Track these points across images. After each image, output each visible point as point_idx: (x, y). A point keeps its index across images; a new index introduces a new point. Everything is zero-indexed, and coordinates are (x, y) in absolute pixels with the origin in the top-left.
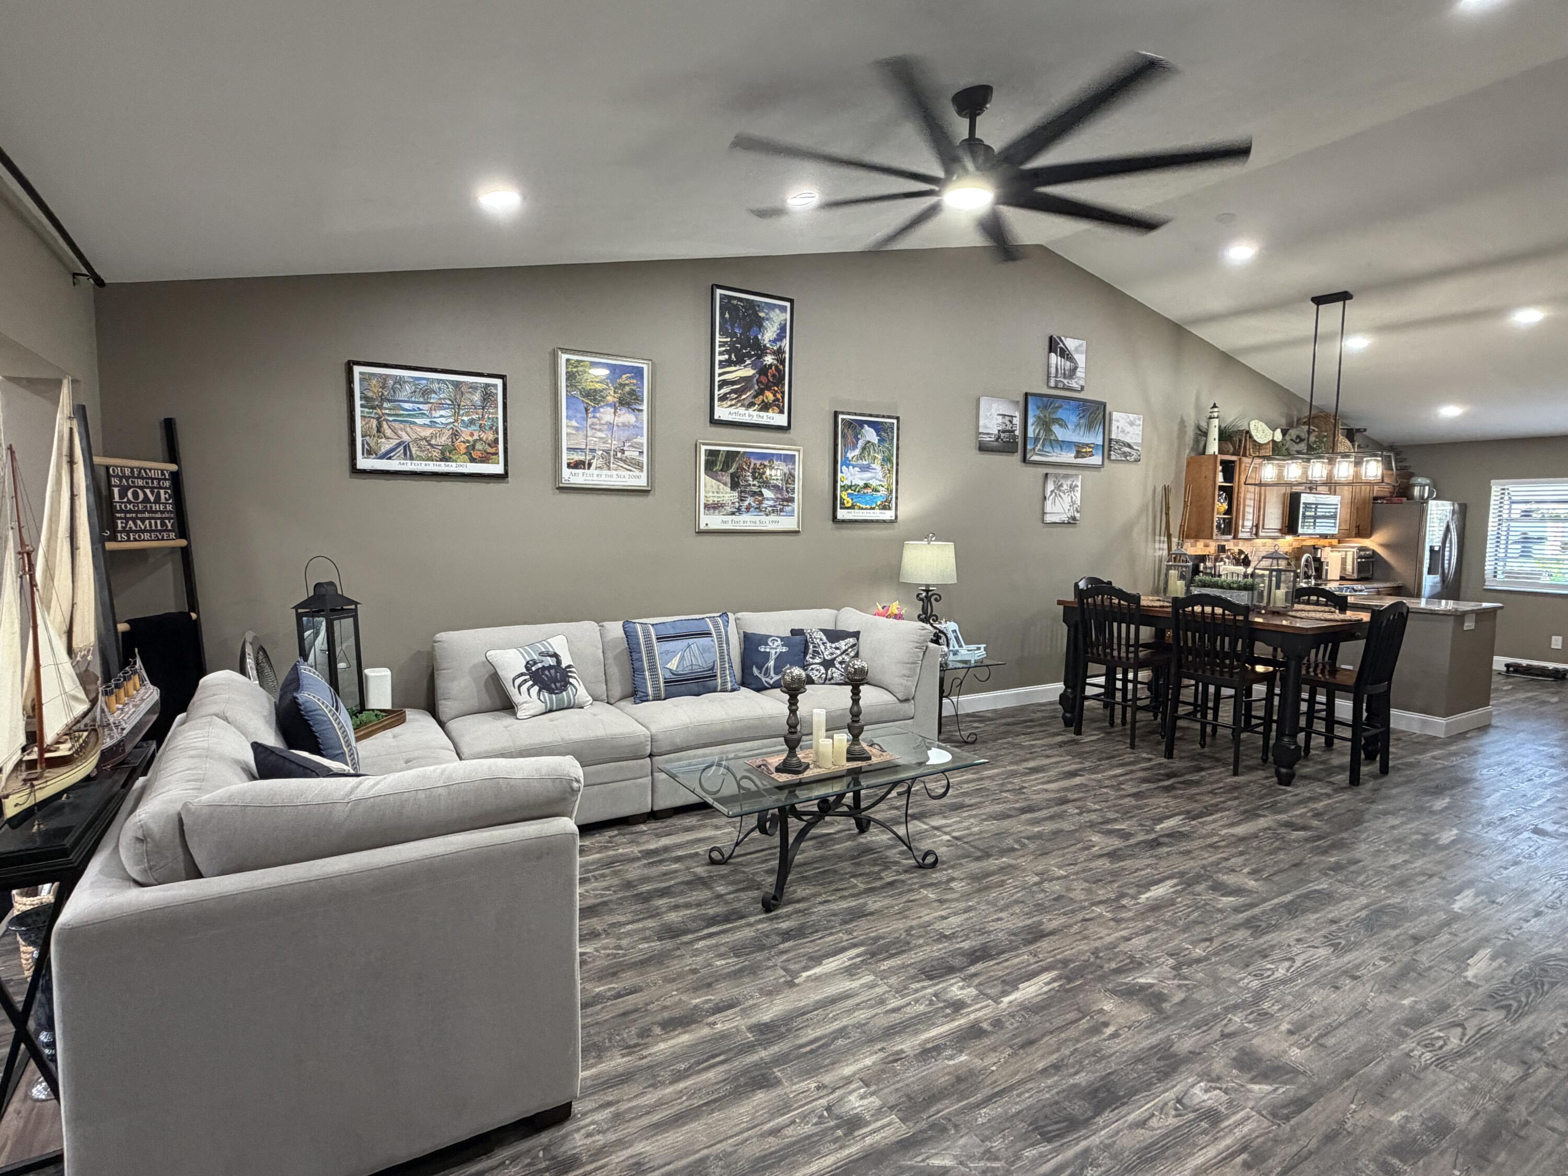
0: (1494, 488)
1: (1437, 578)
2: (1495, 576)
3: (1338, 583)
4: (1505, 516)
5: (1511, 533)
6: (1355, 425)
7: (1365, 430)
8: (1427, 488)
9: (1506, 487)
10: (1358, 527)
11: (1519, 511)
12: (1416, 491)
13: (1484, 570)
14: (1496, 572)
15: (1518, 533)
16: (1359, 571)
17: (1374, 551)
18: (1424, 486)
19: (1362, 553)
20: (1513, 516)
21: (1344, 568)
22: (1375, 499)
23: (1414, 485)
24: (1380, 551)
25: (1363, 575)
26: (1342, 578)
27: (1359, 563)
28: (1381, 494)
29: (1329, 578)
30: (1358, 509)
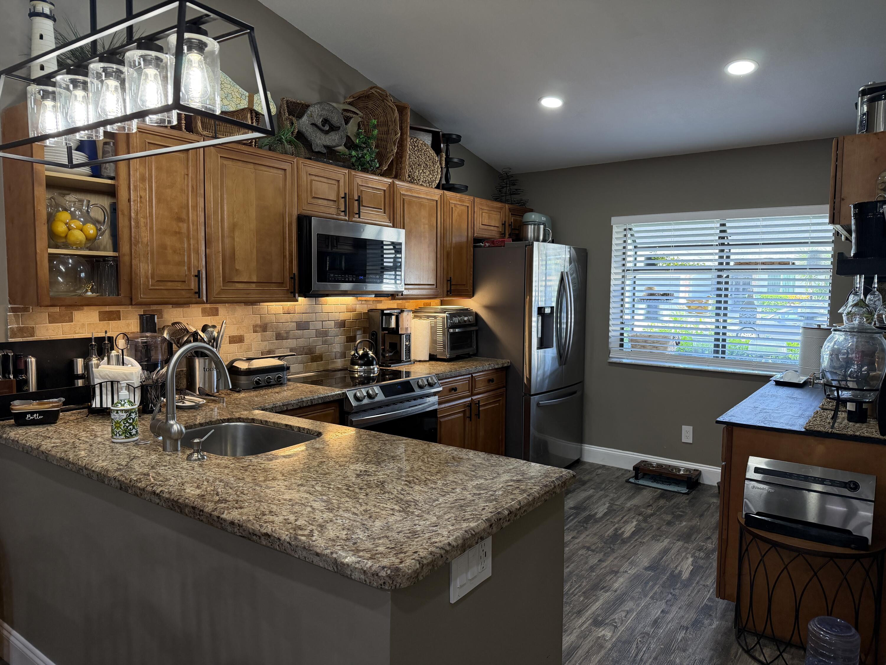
0: (615, 229)
1: (551, 353)
2: (622, 345)
3: (427, 364)
4: (629, 265)
5: (637, 288)
6: (443, 129)
7: (459, 137)
8: (542, 227)
9: (629, 227)
10: (449, 280)
11: (643, 259)
12: (530, 231)
13: (608, 337)
14: (622, 340)
15: (643, 288)
16: (453, 347)
17: (477, 315)
18: (539, 224)
19: (456, 320)
20: (638, 265)
21: (433, 342)
22: (477, 240)
23: (527, 224)
24: (484, 314)
25: (460, 352)
26: (433, 358)
27: (452, 334)
28: (486, 234)
29: (413, 357)
30: (448, 254)
